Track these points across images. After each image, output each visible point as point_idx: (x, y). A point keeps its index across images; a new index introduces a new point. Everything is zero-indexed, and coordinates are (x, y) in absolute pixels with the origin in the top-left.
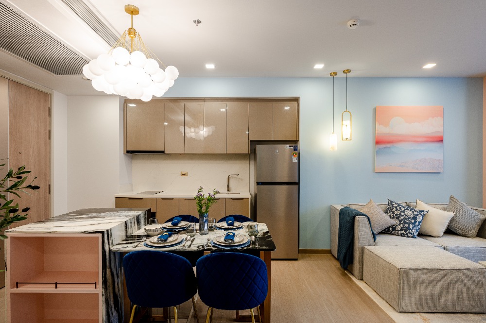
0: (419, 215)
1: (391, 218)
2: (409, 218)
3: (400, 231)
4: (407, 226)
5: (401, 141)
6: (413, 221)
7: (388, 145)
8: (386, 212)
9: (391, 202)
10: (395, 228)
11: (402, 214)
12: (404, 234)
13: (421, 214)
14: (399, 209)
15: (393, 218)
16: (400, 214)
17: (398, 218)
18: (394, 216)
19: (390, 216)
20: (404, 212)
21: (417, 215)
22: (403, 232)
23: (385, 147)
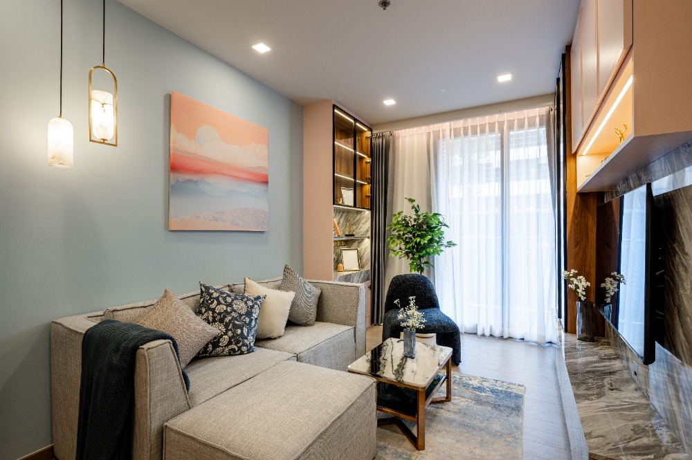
0: (256, 306)
1: (209, 323)
2: (241, 315)
3: (227, 346)
4: (239, 331)
5: (214, 172)
6: (247, 320)
7: (194, 177)
8: (199, 313)
9: (207, 288)
10: (219, 342)
11: (229, 309)
12: (233, 350)
13: (256, 304)
14: (223, 302)
15: (214, 321)
16: (226, 311)
17: (221, 321)
18: (214, 318)
19: (207, 320)
20: (230, 305)
21: (252, 307)
22: (234, 346)
23: (188, 180)
